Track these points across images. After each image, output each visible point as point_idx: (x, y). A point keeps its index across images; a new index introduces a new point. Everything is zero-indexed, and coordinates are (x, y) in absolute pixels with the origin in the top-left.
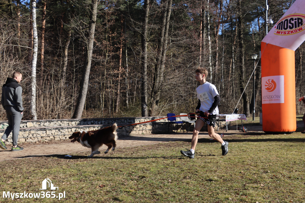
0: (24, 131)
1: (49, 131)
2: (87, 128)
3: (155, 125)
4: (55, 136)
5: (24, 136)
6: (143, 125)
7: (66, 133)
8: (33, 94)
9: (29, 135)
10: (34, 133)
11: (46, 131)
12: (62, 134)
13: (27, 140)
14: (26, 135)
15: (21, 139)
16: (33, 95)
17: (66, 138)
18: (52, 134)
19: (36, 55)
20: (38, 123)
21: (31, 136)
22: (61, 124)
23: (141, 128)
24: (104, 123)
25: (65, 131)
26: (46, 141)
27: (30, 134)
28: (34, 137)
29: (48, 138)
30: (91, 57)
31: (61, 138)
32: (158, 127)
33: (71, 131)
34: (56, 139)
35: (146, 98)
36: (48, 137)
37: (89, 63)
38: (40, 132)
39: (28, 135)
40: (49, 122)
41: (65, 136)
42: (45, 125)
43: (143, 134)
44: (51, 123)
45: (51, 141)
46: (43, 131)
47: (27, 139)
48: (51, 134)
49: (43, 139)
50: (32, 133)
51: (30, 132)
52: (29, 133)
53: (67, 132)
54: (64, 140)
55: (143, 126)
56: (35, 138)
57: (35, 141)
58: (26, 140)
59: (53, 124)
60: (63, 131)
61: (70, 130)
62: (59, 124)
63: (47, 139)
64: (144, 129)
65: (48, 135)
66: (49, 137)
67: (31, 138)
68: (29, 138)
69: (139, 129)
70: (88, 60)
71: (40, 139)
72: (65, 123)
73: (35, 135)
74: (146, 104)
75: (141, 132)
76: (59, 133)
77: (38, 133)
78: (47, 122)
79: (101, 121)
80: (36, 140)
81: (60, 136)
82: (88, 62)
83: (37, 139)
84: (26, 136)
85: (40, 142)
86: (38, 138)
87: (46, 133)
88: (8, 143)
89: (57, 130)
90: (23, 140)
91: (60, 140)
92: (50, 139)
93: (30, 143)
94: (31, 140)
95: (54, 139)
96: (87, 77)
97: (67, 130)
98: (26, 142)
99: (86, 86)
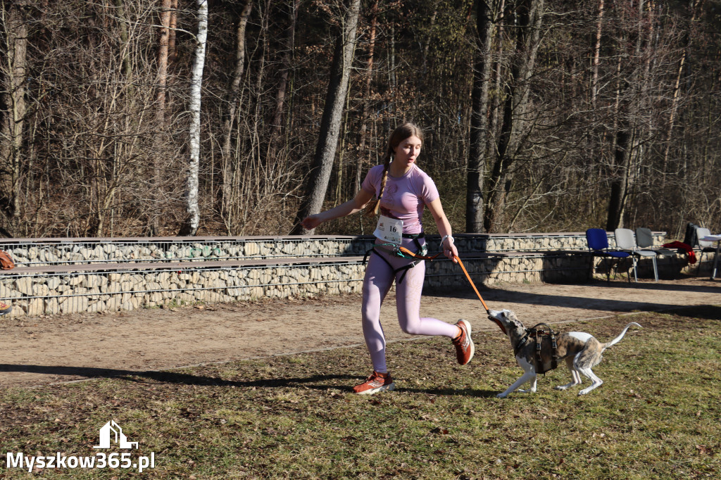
0: (263, 269)
1: (316, 270)
3: (556, 258)
4: (328, 284)
5: (262, 282)
6: (528, 259)
7: (353, 277)
8: (192, 157)
9: (273, 278)
10: (283, 274)
11: (310, 271)
12: (345, 277)
13: (268, 292)
14: (265, 280)
15: (255, 289)
16: (192, 160)
17: (353, 288)
18: (322, 277)
19: (204, 50)
20: (269, 245)
21: (276, 280)
22: (321, 247)
23: (523, 266)
26: (309, 294)
27: (274, 276)
28: (283, 285)
29: (313, 289)
30: (350, 64)
31: (343, 289)
32: (561, 265)
34: (331, 291)
35: (481, 176)
36: (313, 285)
37: (343, 78)
39: (270, 278)
40: (294, 242)
41: (352, 284)
42: (285, 251)
43: (525, 281)
44: (299, 244)
45: (320, 295)
46: (303, 270)
47: (269, 289)
48: (320, 278)
49: (302, 290)
50: (279, 275)
51: (274, 271)
52: (273, 273)
53: (356, 274)
54: (350, 294)
55: (527, 262)
56: (285, 287)
58: (265, 293)
59: (303, 249)
60: (346, 272)
62: (316, 250)
64: (529, 268)
65: (313, 279)
66: (316, 284)
67: (276, 287)
68: (272, 288)
69: (517, 270)
70: (342, 71)
71: (296, 289)
72: (330, 247)
73: (285, 280)
74: (479, 193)
75: (521, 278)
76: (339, 274)
77: (293, 275)
78: (289, 242)
80: (287, 292)
82: (341, 76)
83: (289, 289)
84: (266, 282)
85: (296, 297)
86: (292, 286)
87: (310, 274)
88: (227, 299)
89: (333, 268)
90: (259, 292)
91: (341, 293)
92: (317, 291)
93: (274, 299)
94: (276, 292)
95: (327, 290)
96: (337, 117)
97: (355, 267)
98: (266, 297)
99: (332, 141)
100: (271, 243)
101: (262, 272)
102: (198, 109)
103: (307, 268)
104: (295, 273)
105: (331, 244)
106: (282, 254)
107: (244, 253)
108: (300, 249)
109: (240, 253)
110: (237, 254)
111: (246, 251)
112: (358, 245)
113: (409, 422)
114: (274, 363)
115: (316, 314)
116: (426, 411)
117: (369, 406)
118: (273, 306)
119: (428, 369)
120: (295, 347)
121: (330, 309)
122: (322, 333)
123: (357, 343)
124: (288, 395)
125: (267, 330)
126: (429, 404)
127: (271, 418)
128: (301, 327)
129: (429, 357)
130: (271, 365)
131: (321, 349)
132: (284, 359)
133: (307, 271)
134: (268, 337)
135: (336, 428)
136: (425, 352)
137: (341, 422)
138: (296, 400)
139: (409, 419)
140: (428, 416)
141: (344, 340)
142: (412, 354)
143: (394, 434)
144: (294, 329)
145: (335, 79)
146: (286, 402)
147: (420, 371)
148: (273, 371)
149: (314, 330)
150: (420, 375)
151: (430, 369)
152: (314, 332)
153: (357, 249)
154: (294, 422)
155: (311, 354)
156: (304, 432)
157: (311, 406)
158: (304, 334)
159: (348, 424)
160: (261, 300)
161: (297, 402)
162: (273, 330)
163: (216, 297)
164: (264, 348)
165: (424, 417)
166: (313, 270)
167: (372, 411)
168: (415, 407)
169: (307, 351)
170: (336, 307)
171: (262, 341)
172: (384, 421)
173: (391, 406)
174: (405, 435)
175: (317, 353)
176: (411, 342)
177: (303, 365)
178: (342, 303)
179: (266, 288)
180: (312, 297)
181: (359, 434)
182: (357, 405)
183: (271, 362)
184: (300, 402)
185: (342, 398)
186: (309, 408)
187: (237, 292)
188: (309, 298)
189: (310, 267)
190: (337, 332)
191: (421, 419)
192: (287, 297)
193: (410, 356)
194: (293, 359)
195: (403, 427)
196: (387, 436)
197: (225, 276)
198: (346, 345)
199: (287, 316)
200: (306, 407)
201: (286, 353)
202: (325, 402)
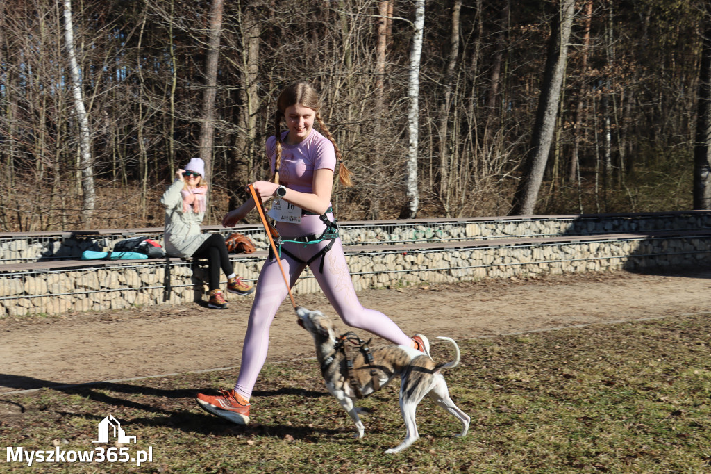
0: (485, 250)
1: (539, 250)
2: (626, 244)
4: (551, 264)
5: (484, 262)
7: (576, 257)
8: (411, 141)
9: (495, 259)
10: (505, 254)
11: (532, 251)
12: (568, 256)
13: (491, 273)
14: (488, 261)
15: (477, 270)
16: (411, 145)
17: (576, 268)
18: (545, 257)
19: (421, 37)
20: (490, 226)
21: (499, 261)
22: (542, 227)
24: (646, 225)
25: (573, 251)
26: (531, 275)
27: (497, 256)
28: (506, 266)
30: (567, 40)
31: (566, 269)
33: (589, 250)
34: (554, 271)
35: (709, 149)
36: (536, 266)
37: (561, 56)
38: (518, 253)
39: (492, 258)
40: (515, 223)
41: (575, 264)
42: (506, 232)
44: (520, 225)
45: (543, 275)
46: (525, 250)
47: (492, 269)
48: (542, 258)
49: (524, 270)
50: (502, 255)
51: (496, 251)
52: (495, 254)
53: (579, 254)
54: (573, 274)
56: (507, 267)
57: (508, 276)
58: (488, 274)
59: (524, 229)
60: (569, 251)
61: (585, 247)
62: (537, 230)
63: (535, 271)
65: (536, 260)
66: (538, 264)
67: (499, 268)
68: (494, 268)
70: (559, 49)
71: (518, 270)
72: (551, 227)
73: (507, 260)
74: (708, 167)
76: (561, 255)
77: (515, 256)
78: (509, 223)
79: (636, 221)
80: (510, 272)
81: (564, 265)
82: (558, 54)
83: (511, 269)
84: (488, 262)
85: (518, 277)
86: (515, 267)
87: (532, 254)
88: (451, 280)
89: (556, 248)
90: (481, 273)
91: (564, 273)
92: (539, 271)
93: (497, 280)
94: (498, 273)
95: (550, 271)
96: (555, 96)
97: (578, 246)
98: (489, 278)
99: (550, 120)
100: (492, 224)
101: (485, 252)
102: (417, 95)
103: (529, 248)
104: (517, 253)
105: (552, 224)
106: (503, 235)
107: (465, 234)
108: (521, 230)
109: (462, 235)
110: (459, 236)
111: (467, 232)
112: (579, 224)
113: (647, 404)
114: (502, 343)
115: (539, 294)
116: (664, 393)
117: (602, 387)
118: (496, 286)
119: (662, 350)
120: (521, 327)
121: (554, 289)
122: (547, 313)
123: (585, 323)
124: (519, 374)
125: (492, 310)
126: (667, 386)
127: (503, 397)
128: (526, 307)
129: (662, 337)
130: (499, 345)
131: (548, 329)
132: (511, 338)
133: (529, 251)
134: (493, 317)
135: (570, 408)
136: (658, 333)
137: (575, 402)
138: (526, 379)
139: (646, 401)
140: (667, 398)
141: (571, 320)
142: (643, 334)
143: (631, 415)
144: (519, 309)
145: (553, 57)
146: (517, 381)
147: (654, 352)
148: (502, 350)
149: (540, 310)
150: (654, 356)
151: (665, 350)
152: (539, 312)
153: (579, 229)
154: (527, 401)
155: (538, 333)
156: (538, 410)
157: (543, 385)
158: (529, 314)
159: (582, 405)
160: (484, 281)
161: (528, 381)
162: (499, 310)
163: (440, 277)
164: (490, 328)
165: (662, 399)
166: (535, 250)
167: (606, 391)
168: (652, 389)
169: (535, 331)
170: (560, 287)
171: (488, 320)
172: (620, 402)
173: (626, 387)
174: (644, 417)
175: (544, 332)
176: (642, 323)
177: (531, 345)
178: (566, 283)
179: (488, 269)
180: (535, 277)
181: (595, 414)
182: (590, 385)
183: (499, 341)
184: (531, 382)
185: (573, 377)
186: (541, 388)
187: (460, 273)
188: (532, 278)
189: (532, 247)
190: (562, 311)
191: (659, 400)
192: (510, 278)
193: (642, 337)
194: (521, 339)
195: (640, 408)
196: (624, 417)
197: (448, 257)
198: (573, 325)
199: (511, 296)
200: (538, 387)
201: (513, 333)
202: (557, 382)
